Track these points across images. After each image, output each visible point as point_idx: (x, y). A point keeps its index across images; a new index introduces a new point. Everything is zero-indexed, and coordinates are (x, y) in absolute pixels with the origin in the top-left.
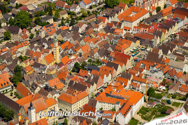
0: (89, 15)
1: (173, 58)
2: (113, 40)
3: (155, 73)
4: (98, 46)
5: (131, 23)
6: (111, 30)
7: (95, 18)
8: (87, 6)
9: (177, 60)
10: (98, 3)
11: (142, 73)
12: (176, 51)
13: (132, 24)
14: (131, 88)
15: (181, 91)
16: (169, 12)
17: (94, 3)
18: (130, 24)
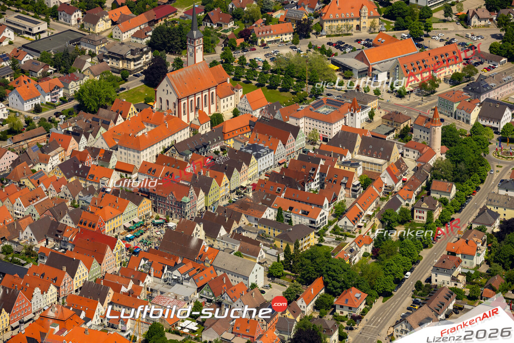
0: (29, 127)
1: (230, 247)
2: (82, 195)
3: (177, 285)
4: (35, 212)
5: (136, 154)
6: (79, 170)
7: (45, 136)
8: (28, 106)
9: (238, 254)
10: (61, 99)
11: (141, 285)
12: (240, 229)
13: (139, 155)
14: (106, 324)
15: (233, 335)
16: (241, 129)
17: (49, 97)
18: (134, 156)
